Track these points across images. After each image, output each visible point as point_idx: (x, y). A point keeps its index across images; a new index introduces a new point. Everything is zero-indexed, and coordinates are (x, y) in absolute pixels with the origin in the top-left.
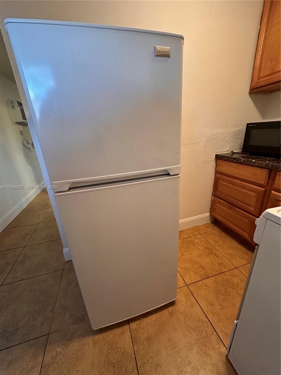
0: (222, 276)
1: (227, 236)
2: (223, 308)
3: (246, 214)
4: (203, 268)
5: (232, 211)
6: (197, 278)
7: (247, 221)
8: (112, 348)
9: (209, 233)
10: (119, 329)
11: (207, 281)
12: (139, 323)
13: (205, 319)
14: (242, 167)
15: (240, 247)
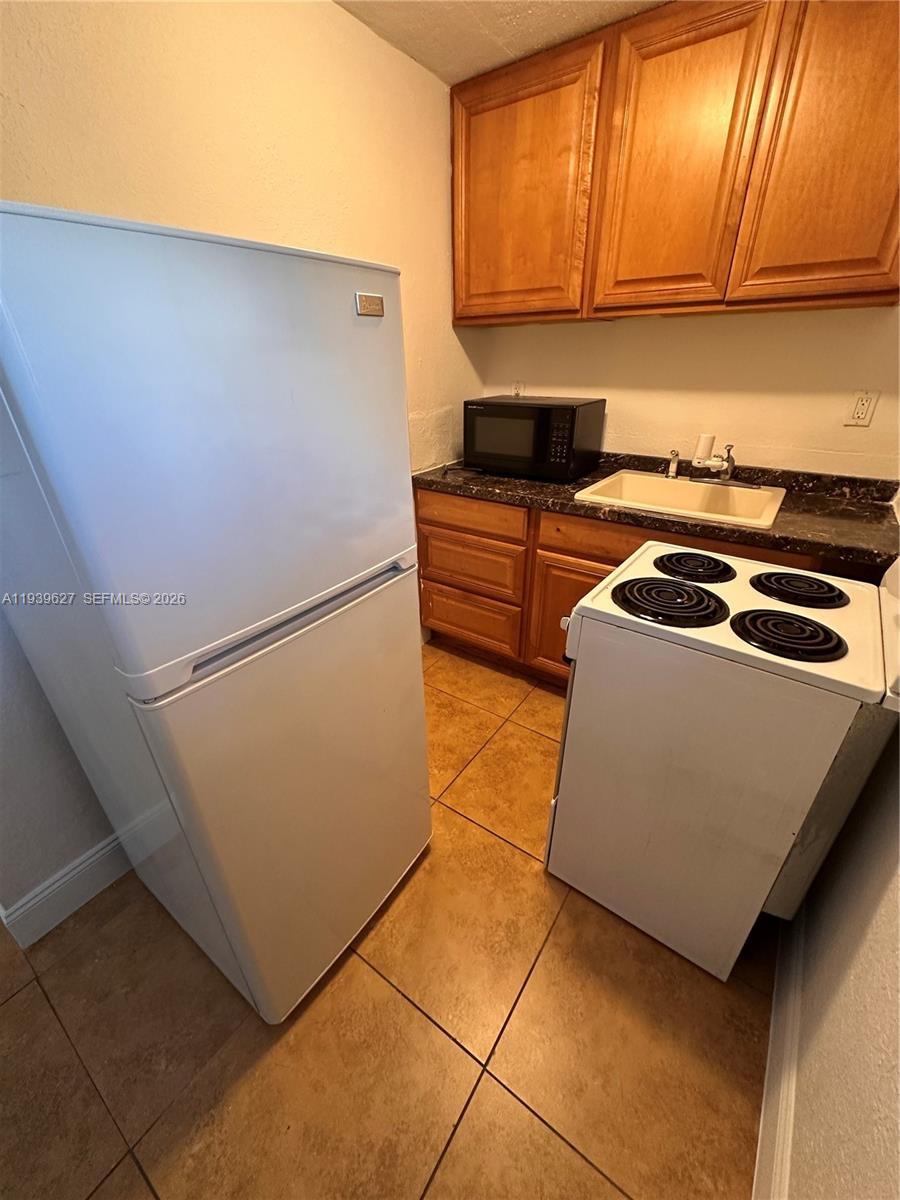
0: (491, 749)
1: (469, 662)
2: (511, 802)
3: (500, 604)
4: (451, 750)
5: (471, 605)
6: (450, 775)
7: (504, 618)
8: (342, 1022)
9: (431, 669)
10: (336, 979)
11: (470, 771)
12: (376, 935)
13: (493, 839)
14: (476, 505)
15: (498, 675)
